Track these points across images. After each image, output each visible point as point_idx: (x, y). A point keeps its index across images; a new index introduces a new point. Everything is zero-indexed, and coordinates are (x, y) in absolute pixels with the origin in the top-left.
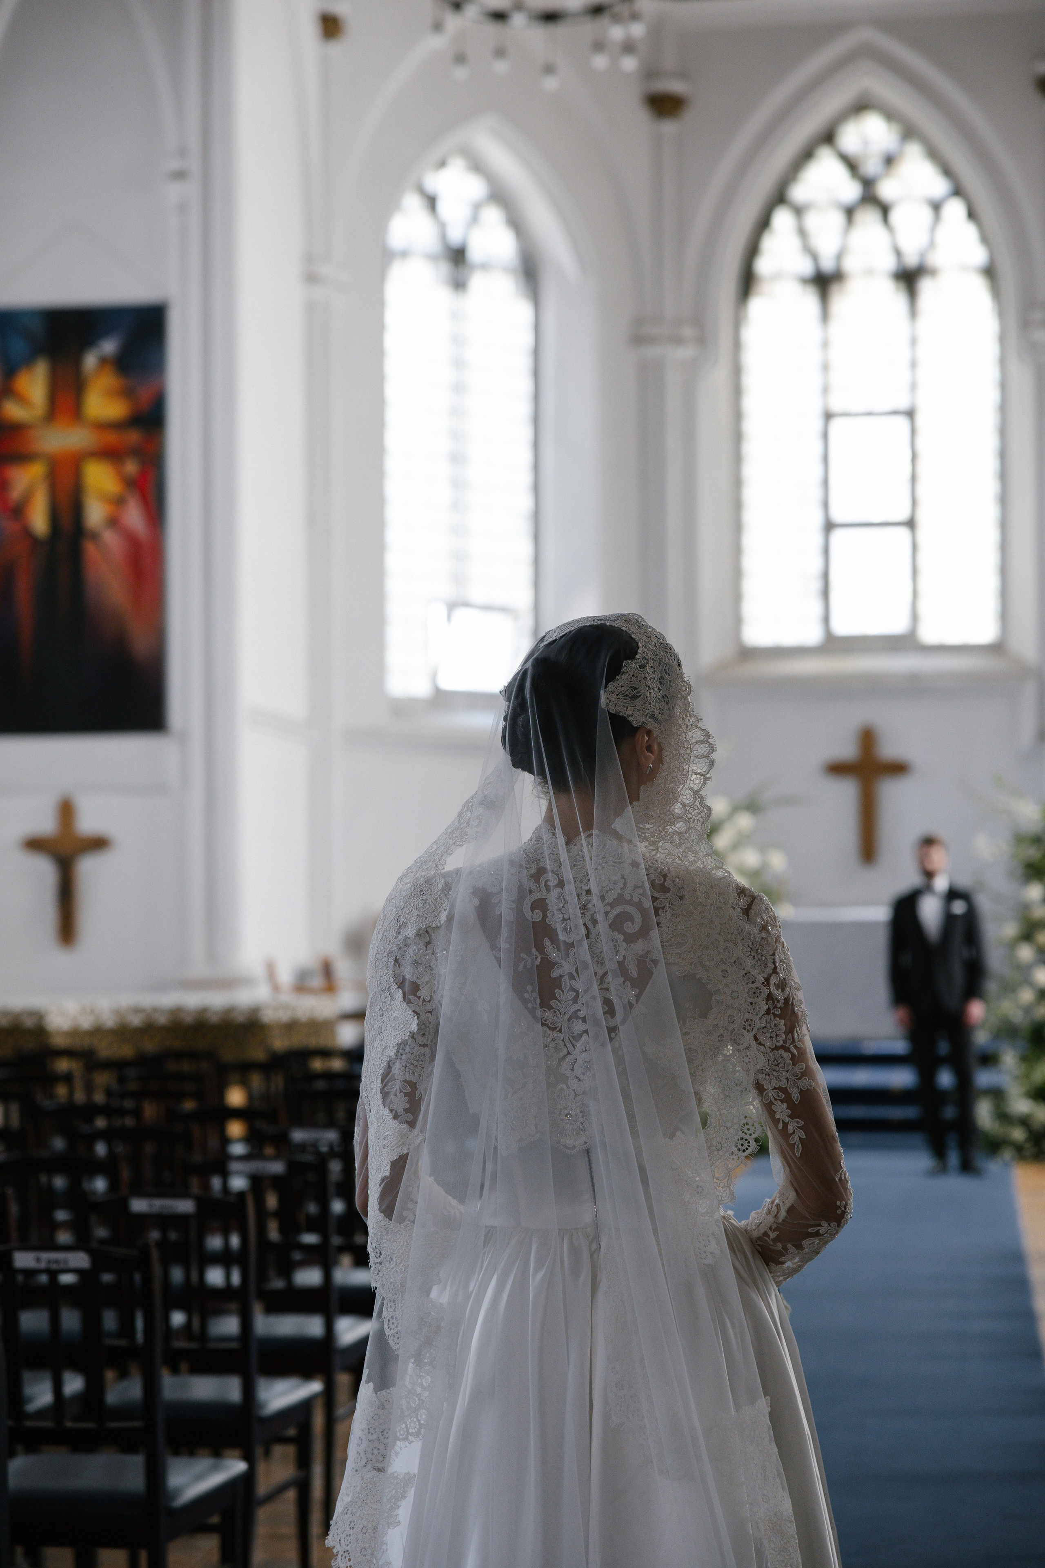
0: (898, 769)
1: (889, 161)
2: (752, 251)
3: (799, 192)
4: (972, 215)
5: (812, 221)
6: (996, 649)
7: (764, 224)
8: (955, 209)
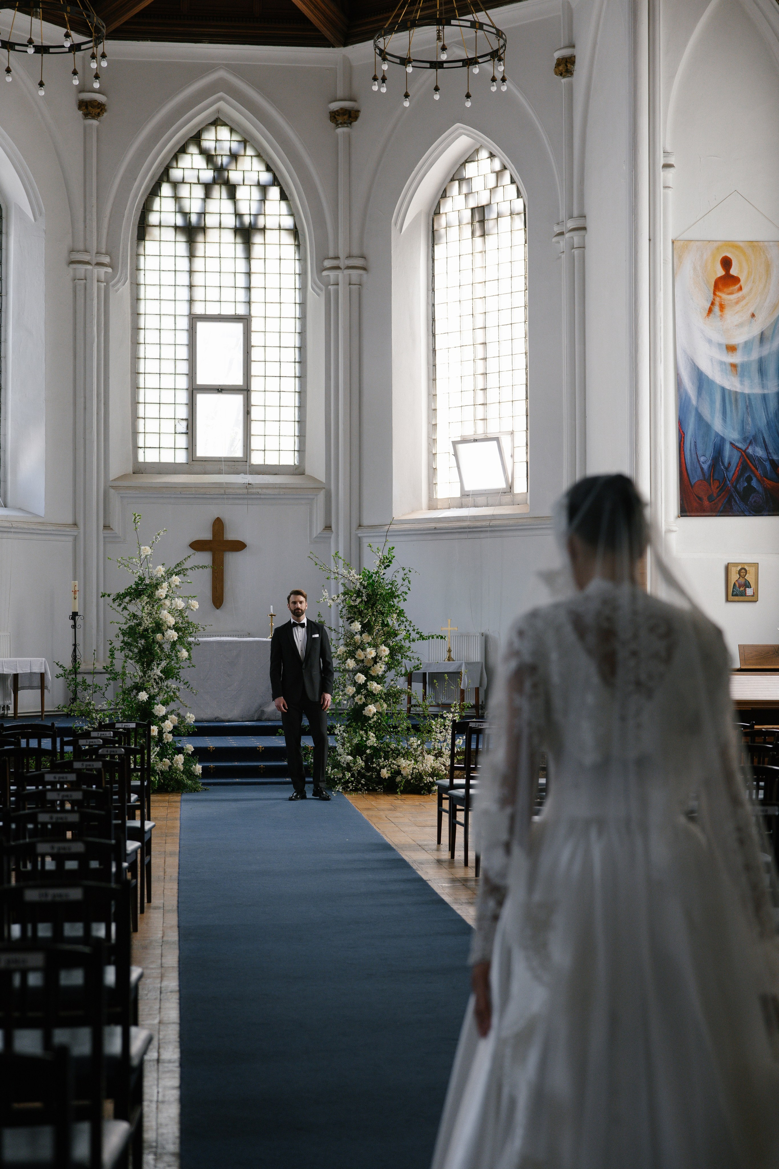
0: (239, 546)
1: (234, 157)
2: (146, 209)
3: (176, 174)
4: (284, 197)
5: (184, 191)
6: (298, 470)
7: (154, 191)
8: (274, 192)
